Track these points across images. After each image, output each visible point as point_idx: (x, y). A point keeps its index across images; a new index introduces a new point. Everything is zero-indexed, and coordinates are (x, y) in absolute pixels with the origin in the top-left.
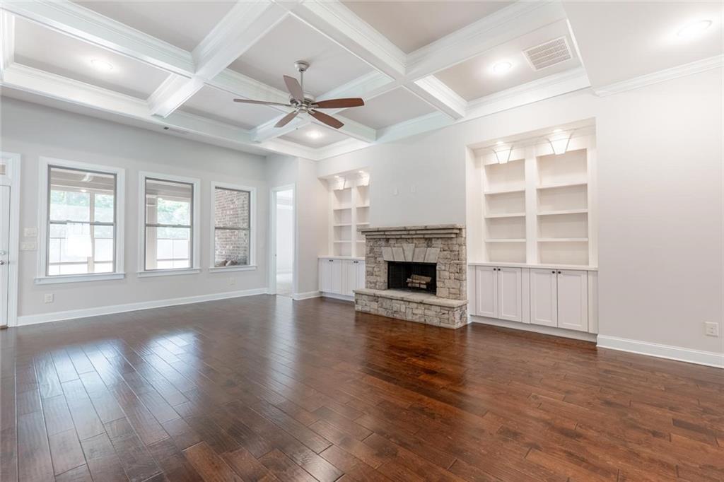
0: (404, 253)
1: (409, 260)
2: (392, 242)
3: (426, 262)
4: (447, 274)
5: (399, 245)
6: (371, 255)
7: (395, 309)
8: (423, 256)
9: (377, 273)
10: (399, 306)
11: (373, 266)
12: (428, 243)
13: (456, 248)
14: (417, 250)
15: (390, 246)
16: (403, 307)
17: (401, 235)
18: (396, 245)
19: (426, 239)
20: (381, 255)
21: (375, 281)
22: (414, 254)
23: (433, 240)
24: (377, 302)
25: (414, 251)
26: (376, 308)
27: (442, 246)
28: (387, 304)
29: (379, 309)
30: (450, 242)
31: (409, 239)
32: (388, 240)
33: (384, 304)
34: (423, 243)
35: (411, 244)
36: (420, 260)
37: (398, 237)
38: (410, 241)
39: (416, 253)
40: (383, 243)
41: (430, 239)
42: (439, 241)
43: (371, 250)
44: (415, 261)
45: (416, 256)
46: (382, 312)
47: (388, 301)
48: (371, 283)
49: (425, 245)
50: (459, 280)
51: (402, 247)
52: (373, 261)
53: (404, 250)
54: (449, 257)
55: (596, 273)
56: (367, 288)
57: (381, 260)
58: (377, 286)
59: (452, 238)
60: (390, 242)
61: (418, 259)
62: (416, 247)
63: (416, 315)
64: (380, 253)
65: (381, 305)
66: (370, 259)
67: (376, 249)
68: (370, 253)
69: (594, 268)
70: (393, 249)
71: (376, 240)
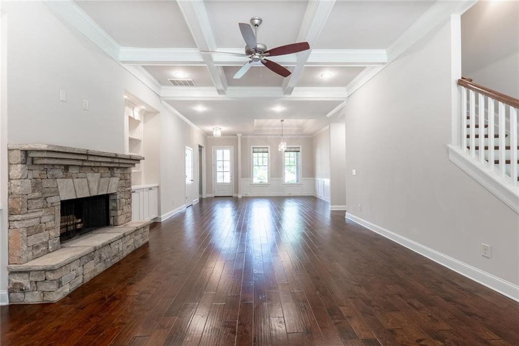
0: (88, 186)
1: (94, 193)
2: (72, 171)
3: (108, 193)
4: (124, 200)
5: (83, 175)
6: (37, 194)
8: (106, 187)
9: (50, 225)
10: (116, 247)
11: (40, 214)
12: (111, 173)
13: (128, 177)
14: (102, 179)
15: (71, 177)
16: (121, 245)
18: (80, 175)
19: (109, 168)
20: (56, 192)
21: (45, 240)
22: (99, 185)
23: (115, 169)
24: (94, 259)
25: (99, 182)
26: (93, 268)
27: (120, 175)
28: (105, 253)
29: (97, 266)
30: (125, 172)
31: (94, 167)
32: (67, 168)
33: (103, 255)
35: (96, 174)
36: (105, 192)
38: (96, 170)
39: (101, 184)
40: (59, 172)
41: (112, 168)
42: (119, 171)
43: (36, 186)
44: (100, 194)
45: (100, 189)
46: (101, 268)
47: (107, 249)
48: (37, 247)
49: (109, 174)
50: (130, 204)
51: (86, 177)
52: (41, 205)
53: (88, 182)
54: (124, 185)
55: (158, 187)
56: (28, 261)
57: (56, 200)
58: (50, 247)
59: (127, 168)
60: (71, 170)
61: (103, 190)
62: (101, 177)
63: (130, 245)
64: (53, 190)
65: (100, 258)
66: (34, 201)
67: (46, 183)
68: (34, 191)
69: (157, 185)
70: (76, 180)
71: (46, 168)
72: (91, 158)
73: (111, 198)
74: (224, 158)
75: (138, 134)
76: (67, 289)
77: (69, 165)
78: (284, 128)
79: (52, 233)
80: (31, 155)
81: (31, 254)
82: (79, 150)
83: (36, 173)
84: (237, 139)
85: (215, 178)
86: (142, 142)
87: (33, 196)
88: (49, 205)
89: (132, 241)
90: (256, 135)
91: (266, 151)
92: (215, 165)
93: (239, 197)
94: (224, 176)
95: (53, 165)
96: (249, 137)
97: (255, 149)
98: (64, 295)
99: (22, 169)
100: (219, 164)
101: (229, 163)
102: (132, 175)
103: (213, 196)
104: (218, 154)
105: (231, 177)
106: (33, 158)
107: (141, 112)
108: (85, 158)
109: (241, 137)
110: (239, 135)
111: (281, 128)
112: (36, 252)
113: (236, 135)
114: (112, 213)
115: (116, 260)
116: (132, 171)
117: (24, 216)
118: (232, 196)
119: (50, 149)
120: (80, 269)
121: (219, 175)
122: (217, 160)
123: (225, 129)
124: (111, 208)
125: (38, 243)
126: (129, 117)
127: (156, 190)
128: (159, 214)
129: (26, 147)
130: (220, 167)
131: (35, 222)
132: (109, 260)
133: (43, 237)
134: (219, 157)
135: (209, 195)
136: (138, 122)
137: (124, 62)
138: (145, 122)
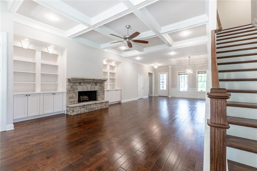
0: (87, 88)
1: (89, 90)
3: (95, 90)
4: (101, 93)
5: (85, 85)
7: (92, 108)
8: (94, 89)
9: (75, 97)
10: (93, 106)
11: (73, 94)
12: (96, 84)
13: (103, 86)
14: (92, 86)
15: (81, 85)
16: (95, 106)
17: (90, 81)
18: (84, 85)
20: (77, 89)
21: (74, 101)
22: (91, 88)
23: (97, 83)
24: (84, 108)
25: (91, 87)
26: (84, 110)
27: (99, 85)
28: (88, 107)
29: (85, 110)
30: (102, 84)
32: (80, 83)
33: (87, 107)
34: (94, 84)
35: (90, 85)
36: (93, 90)
37: (89, 82)
38: (90, 83)
39: (92, 88)
40: (78, 84)
41: (96, 83)
42: (99, 84)
43: (71, 87)
44: (92, 90)
45: (91, 89)
46: (87, 111)
47: (89, 106)
48: (72, 102)
50: (104, 94)
51: (86, 86)
52: (73, 92)
53: (87, 87)
54: (101, 88)
55: (121, 90)
56: (69, 105)
57: (77, 91)
58: (75, 103)
59: (102, 83)
60: (81, 84)
61: (92, 89)
62: (92, 85)
63: (99, 107)
64: (76, 88)
65: (86, 108)
66: (71, 91)
67: (74, 87)
68: (71, 89)
69: (120, 89)
70: (83, 86)
71: (74, 83)
72: (85, 80)
73: (97, 92)
74: (163, 78)
75: (115, 71)
76: (75, 113)
77: (81, 82)
78: (190, 61)
79: (76, 99)
80: (70, 80)
81: (70, 103)
82: (80, 78)
83: (72, 84)
84: (169, 68)
85: (159, 88)
86: (116, 74)
87: (70, 90)
88: (75, 92)
89: (100, 106)
90: (180, 66)
91: (186, 74)
92: (159, 81)
93: (169, 97)
94: (163, 86)
95: (76, 82)
96: (176, 67)
97: (179, 73)
98: (74, 114)
99: (68, 83)
100: (161, 81)
101: (166, 80)
102: (105, 85)
103: (158, 96)
104: (160, 76)
105: (167, 87)
106: (71, 81)
107: (115, 63)
108: (84, 80)
109: (171, 67)
110: (170, 67)
111: (188, 61)
112: (71, 103)
113: (168, 67)
114: (97, 97)
115: (93, 110)
116: (105, 84)
117: (68, 94)
118: (167, 96)
119: (72, 78)
120: (79, 110)
121: (161, 86)
122: (160, 79)
123: (160, 65)
124: (97, 95)
125: (72, 101)
126: (110, 65)
127: (120, 91)
128: (121, 100)
129: (69, 78)
130: (161, 82)
131: (71, 96)
132: (90, 109)
133: (73, 100)
134: (161, 78)
135: (156, 95)
136: (115, 67)
137: (103, 49)
138: (117, 66)
